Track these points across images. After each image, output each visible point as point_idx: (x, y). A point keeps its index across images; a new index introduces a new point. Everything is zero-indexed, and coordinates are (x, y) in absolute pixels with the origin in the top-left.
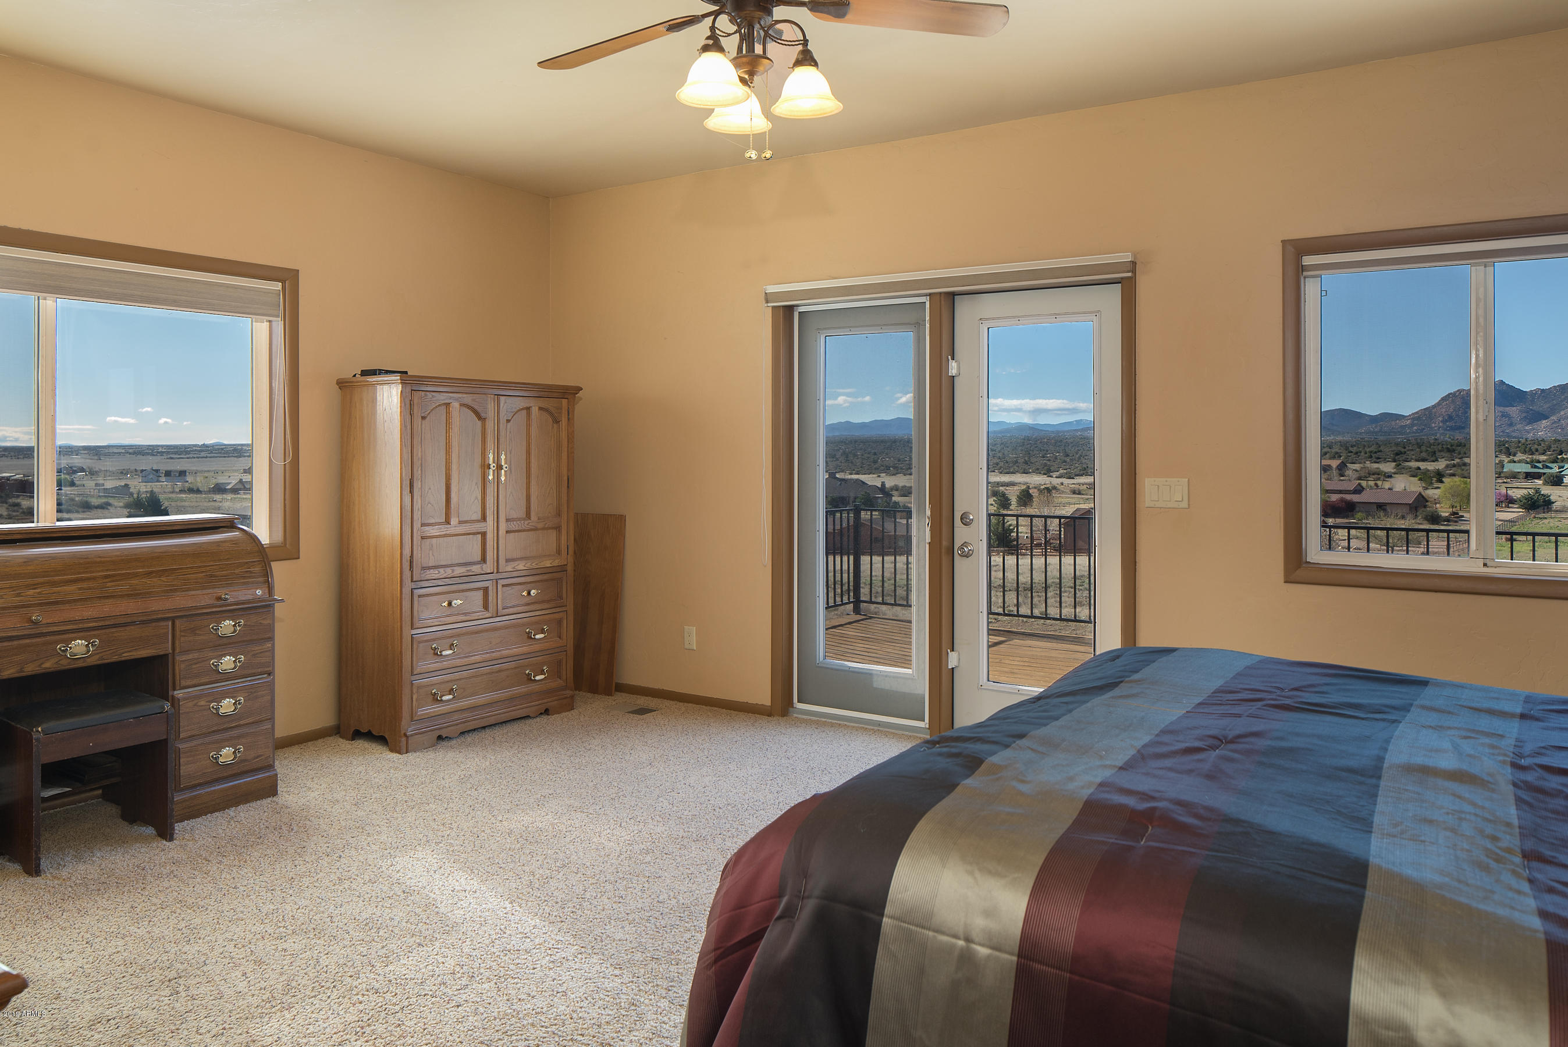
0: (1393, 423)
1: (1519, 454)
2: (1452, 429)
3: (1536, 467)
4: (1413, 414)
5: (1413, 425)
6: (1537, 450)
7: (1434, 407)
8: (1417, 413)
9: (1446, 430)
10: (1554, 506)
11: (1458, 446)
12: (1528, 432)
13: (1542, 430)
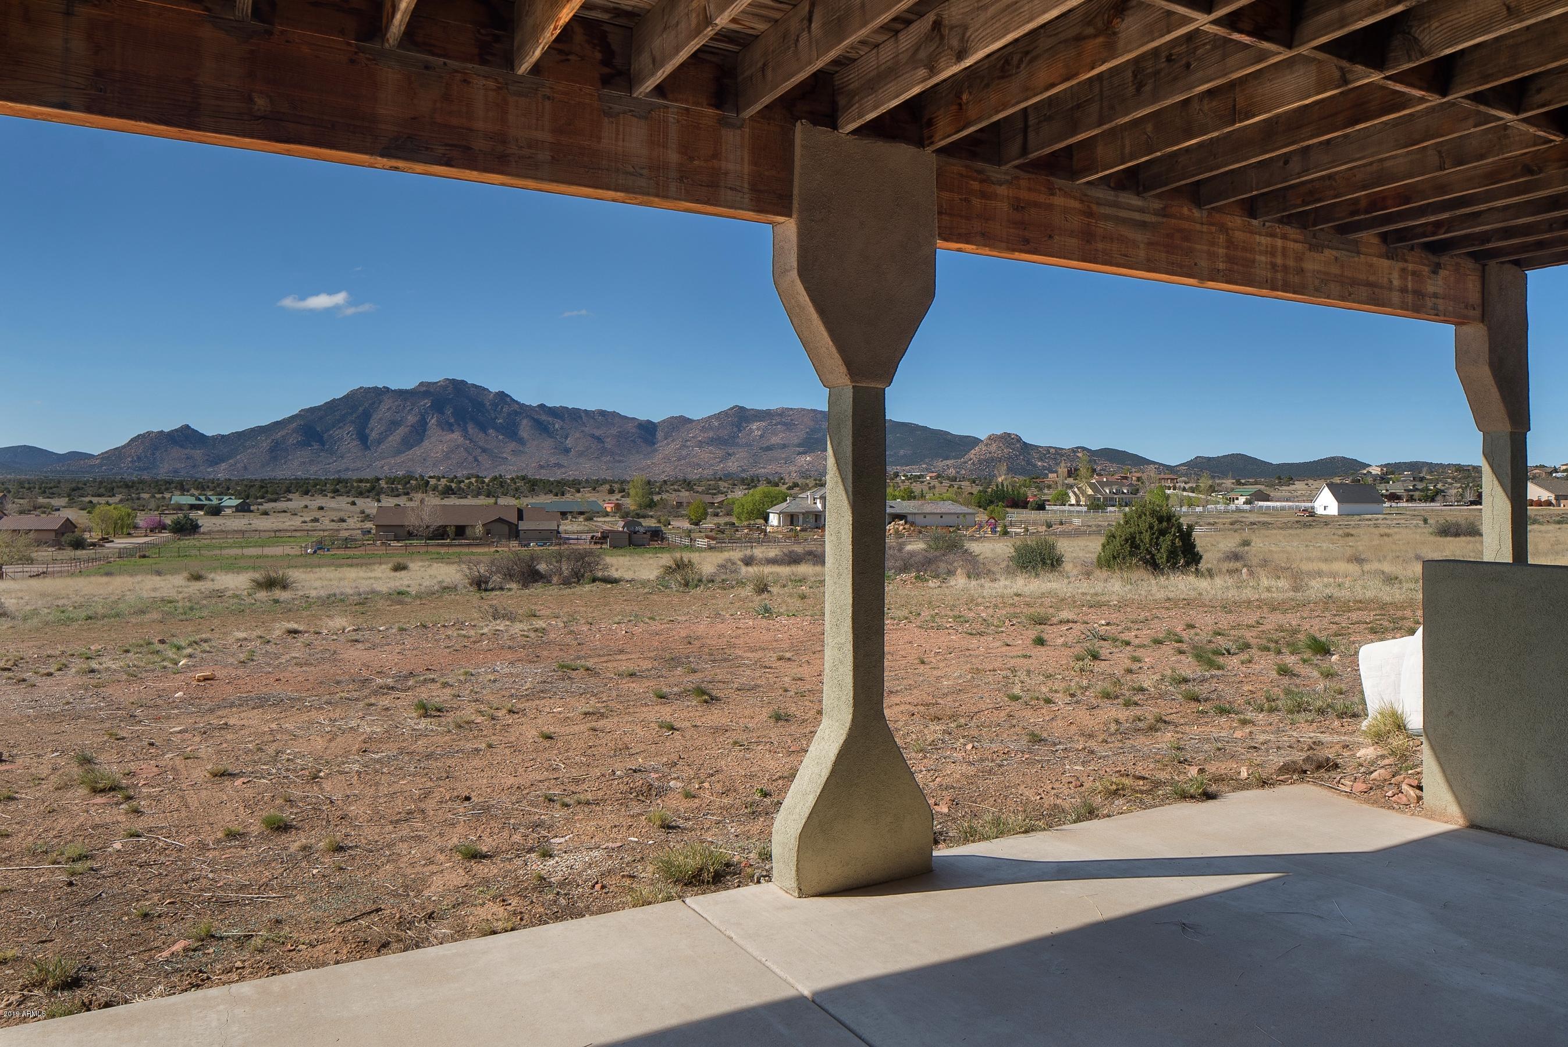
0: (82, 462)
1: (193, 490)
2: (140, 469)
3: (200, 500)
4: (102, 453)
5: (101, 465)
6: (208, 487)
7: (124, 447)
8: (106, 452)
9: (135, 470)
10: (202, 530)
11: (139, 483)
12: (209, 473)
13: (221, 472)
